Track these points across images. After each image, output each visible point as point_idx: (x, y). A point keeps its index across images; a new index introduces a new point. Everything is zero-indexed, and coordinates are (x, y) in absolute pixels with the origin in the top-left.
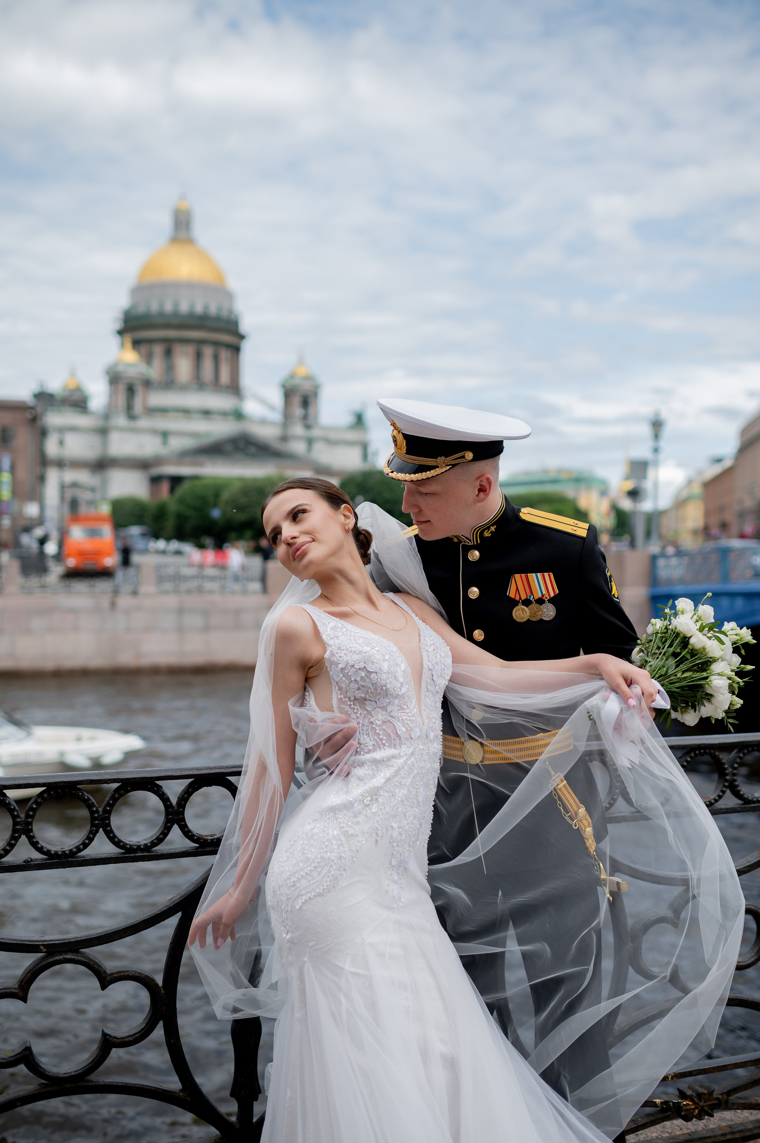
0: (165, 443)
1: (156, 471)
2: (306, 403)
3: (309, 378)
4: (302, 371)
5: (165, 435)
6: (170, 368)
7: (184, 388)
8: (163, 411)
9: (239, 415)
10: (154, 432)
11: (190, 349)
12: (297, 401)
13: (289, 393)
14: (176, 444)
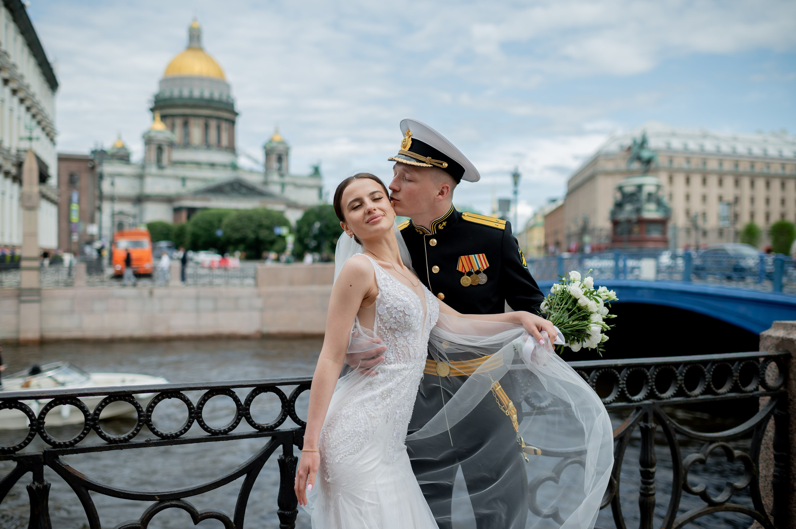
0: (184, 185)
1: (177, 204)
2: (280, 159)
3: (282, 142)
4: (277, 138)
5: (184, 180)
6: (187, 134)
7: (196, 148)
8: (183, 163)
9: (234, 167)
10: (176, 177)
11: (201, 122)
12: (274, 158)
13: (268, 153)
14: (191, 186)
